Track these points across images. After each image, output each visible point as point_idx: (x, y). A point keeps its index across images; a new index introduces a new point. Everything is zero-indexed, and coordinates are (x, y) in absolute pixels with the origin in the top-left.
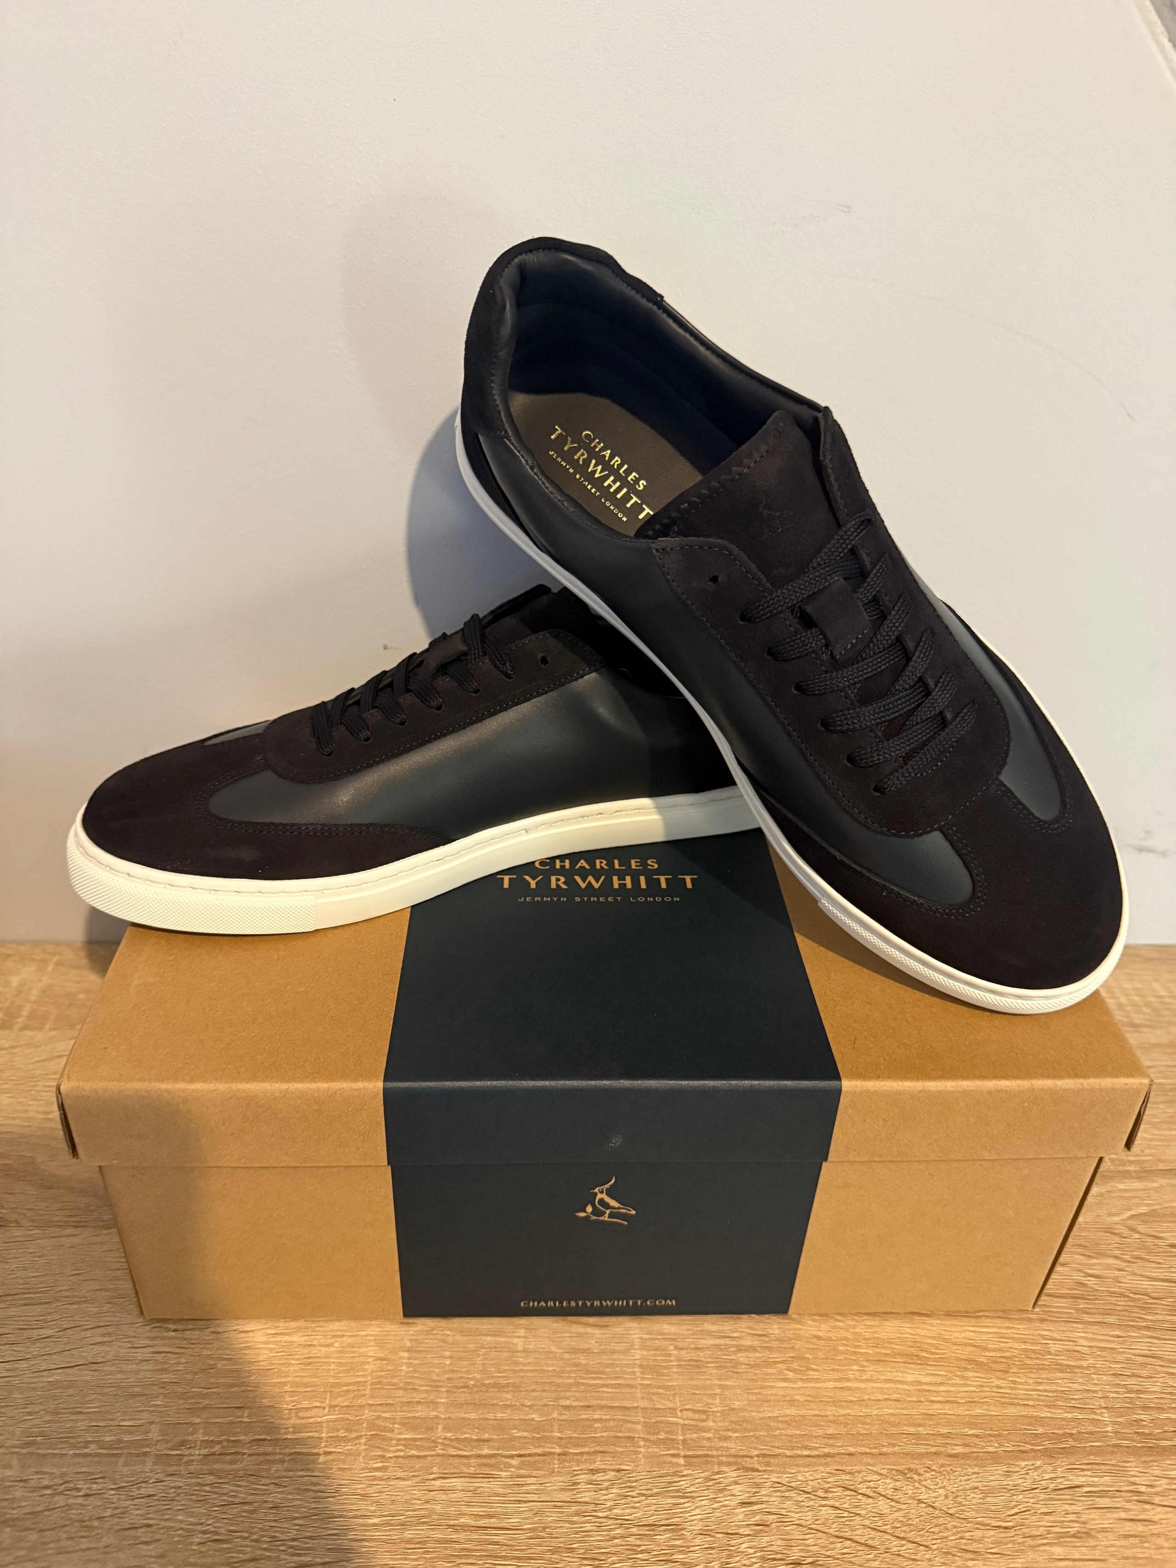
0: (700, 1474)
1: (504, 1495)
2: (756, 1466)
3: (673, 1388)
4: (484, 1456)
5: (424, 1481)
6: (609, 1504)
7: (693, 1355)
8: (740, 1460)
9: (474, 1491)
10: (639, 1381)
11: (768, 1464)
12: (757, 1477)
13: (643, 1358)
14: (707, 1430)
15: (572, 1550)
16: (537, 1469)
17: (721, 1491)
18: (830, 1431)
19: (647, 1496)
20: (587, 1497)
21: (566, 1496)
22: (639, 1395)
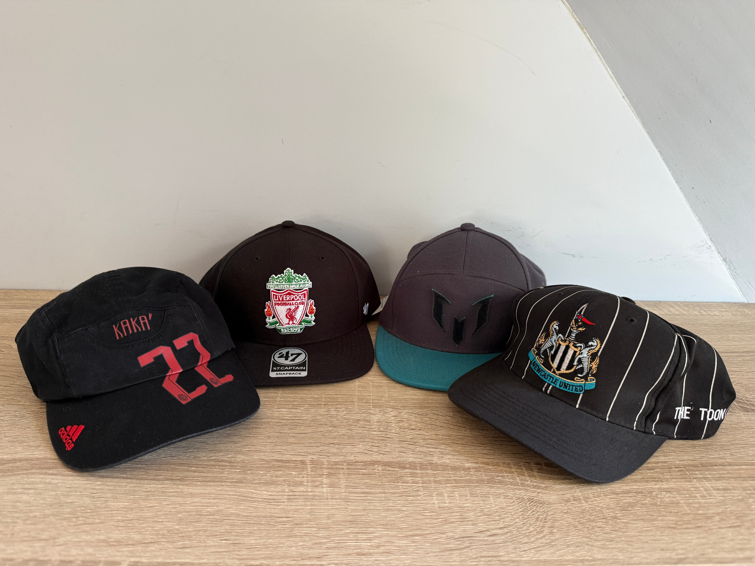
0: (378, 410)
1: (301, 413)
2: (400, 408)
3: (371, 391)
4: (295, 404)
5: (271, 409)
6: (342, 415)
7: (379, 384)
8: (394, 407)
9: (290, 412)
10: (357, 389)
11: (404, 408)
12: (400, 411)
13: (359, 384)
14: (383, 400)
15: (327, 425)
16: (315, 407)
17: (385, 413)
18: (430, 402)
19: (357, 414)
20: (334, 413)
21: (326, 413)
22: (356, 392)
